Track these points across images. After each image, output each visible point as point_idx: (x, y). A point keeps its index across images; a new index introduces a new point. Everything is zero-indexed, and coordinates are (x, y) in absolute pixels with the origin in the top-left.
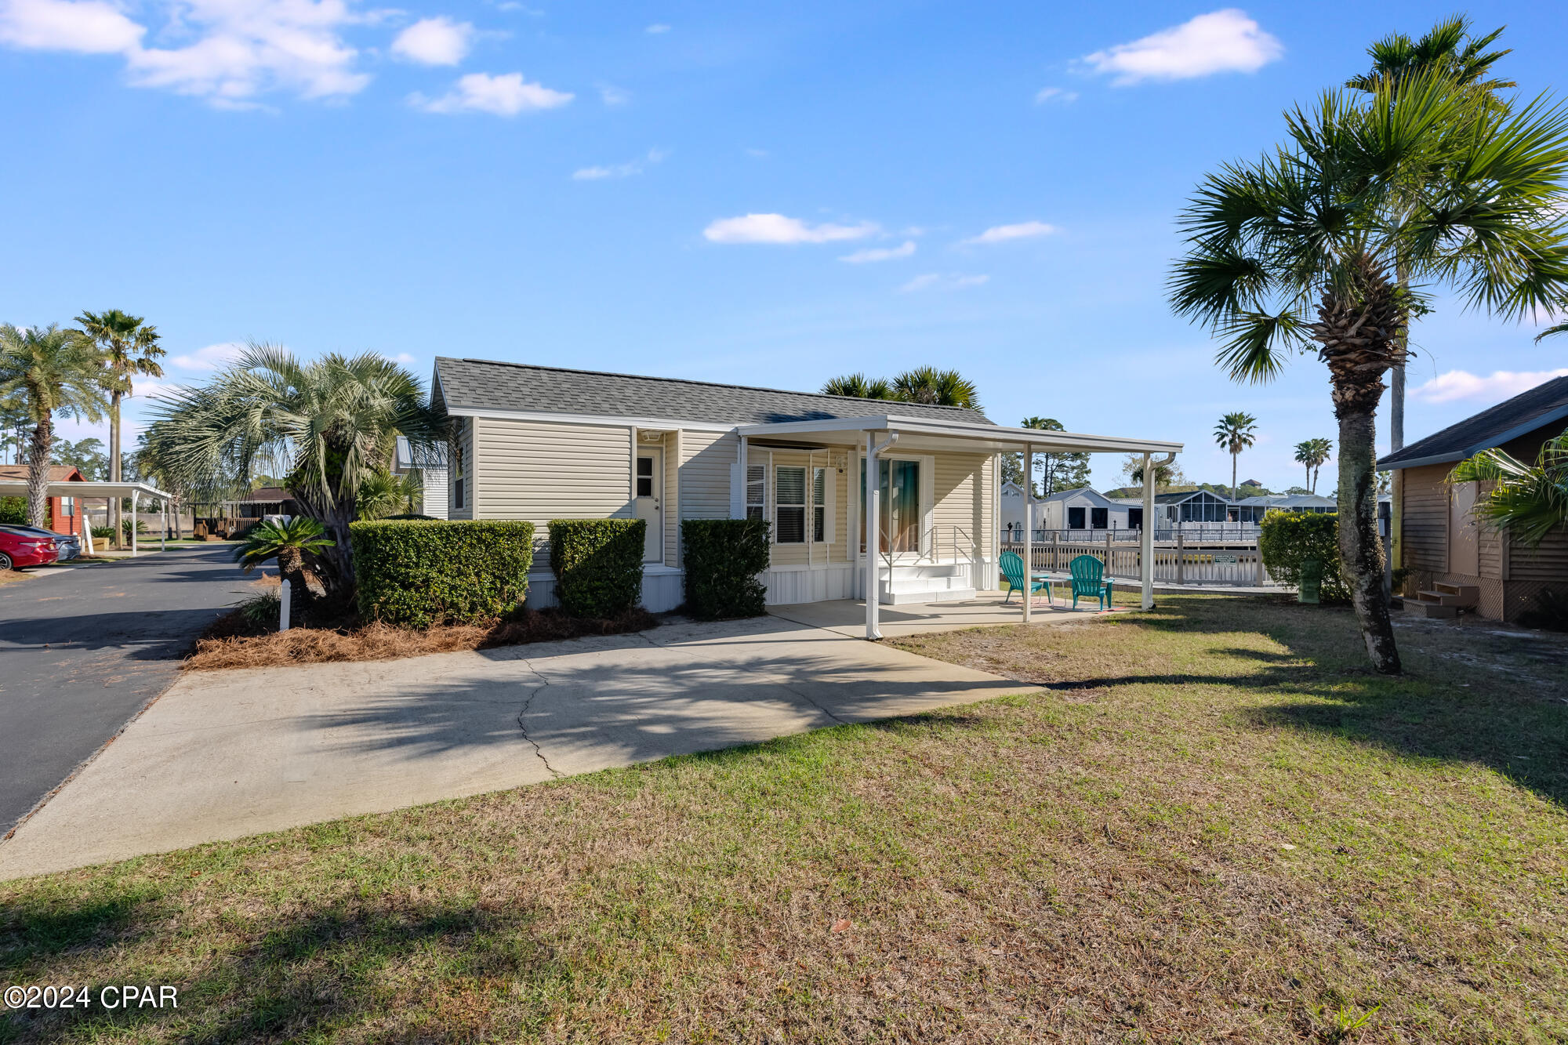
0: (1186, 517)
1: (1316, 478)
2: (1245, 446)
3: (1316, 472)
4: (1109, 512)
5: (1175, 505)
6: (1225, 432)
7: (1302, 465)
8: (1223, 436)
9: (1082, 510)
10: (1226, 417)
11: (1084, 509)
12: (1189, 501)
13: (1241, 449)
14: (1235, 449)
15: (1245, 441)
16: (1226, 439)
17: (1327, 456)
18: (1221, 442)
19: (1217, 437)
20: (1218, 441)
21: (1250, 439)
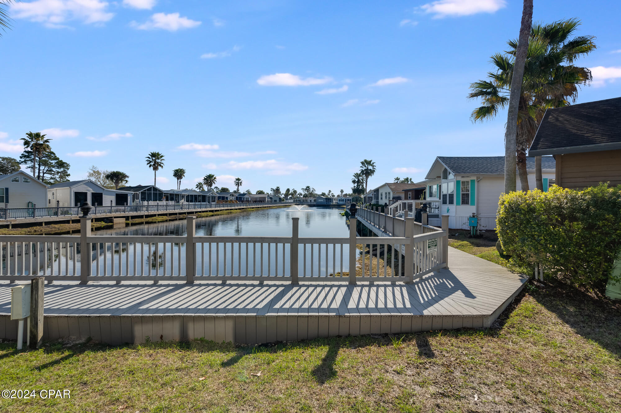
0: (143, 199)
1: (180, 184)
2: (159, 167)
3: (180, 182)
4: (104, 196)
5: (138, 192)
6: (151, 160)
7: (176, 179)
8: (150, 162)
9: (85, 194)
10: (152, 153)
11: (86, 193)
12: (145, 190)
13: (158, 169)
14: (155, 169)
15: (160, 165)
16: (152, 164)
17: (184, 176)
18: (149, 165)
19: (147, 162)
20: (148, 164)
21: (162, 164)
